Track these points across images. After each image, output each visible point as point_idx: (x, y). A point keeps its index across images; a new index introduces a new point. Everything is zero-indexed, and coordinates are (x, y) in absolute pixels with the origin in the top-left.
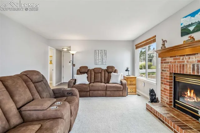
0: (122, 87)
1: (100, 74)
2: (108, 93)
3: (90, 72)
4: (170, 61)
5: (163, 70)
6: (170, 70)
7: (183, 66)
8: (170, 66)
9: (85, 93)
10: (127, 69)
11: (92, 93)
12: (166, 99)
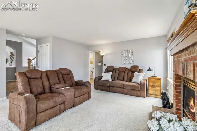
0: (140, 87)
1: (123, 73)
2: (125, 90)
3: (115, 71)
6: (175, 70)
9: (106, 88)
10: (150, 69)
11: (111, 89)
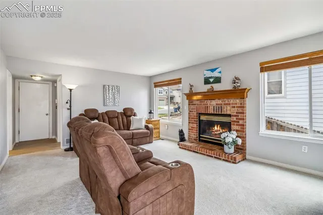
0: (149, 132)
1: (116, 119)
2: (135, 141)
3: (101, 118)
4: (197, 103)
5: (190, 111)
6: (197, 111)
7: (207, 107)
8: (197, 107)
10: (151, 111)
12: (193, 136)
